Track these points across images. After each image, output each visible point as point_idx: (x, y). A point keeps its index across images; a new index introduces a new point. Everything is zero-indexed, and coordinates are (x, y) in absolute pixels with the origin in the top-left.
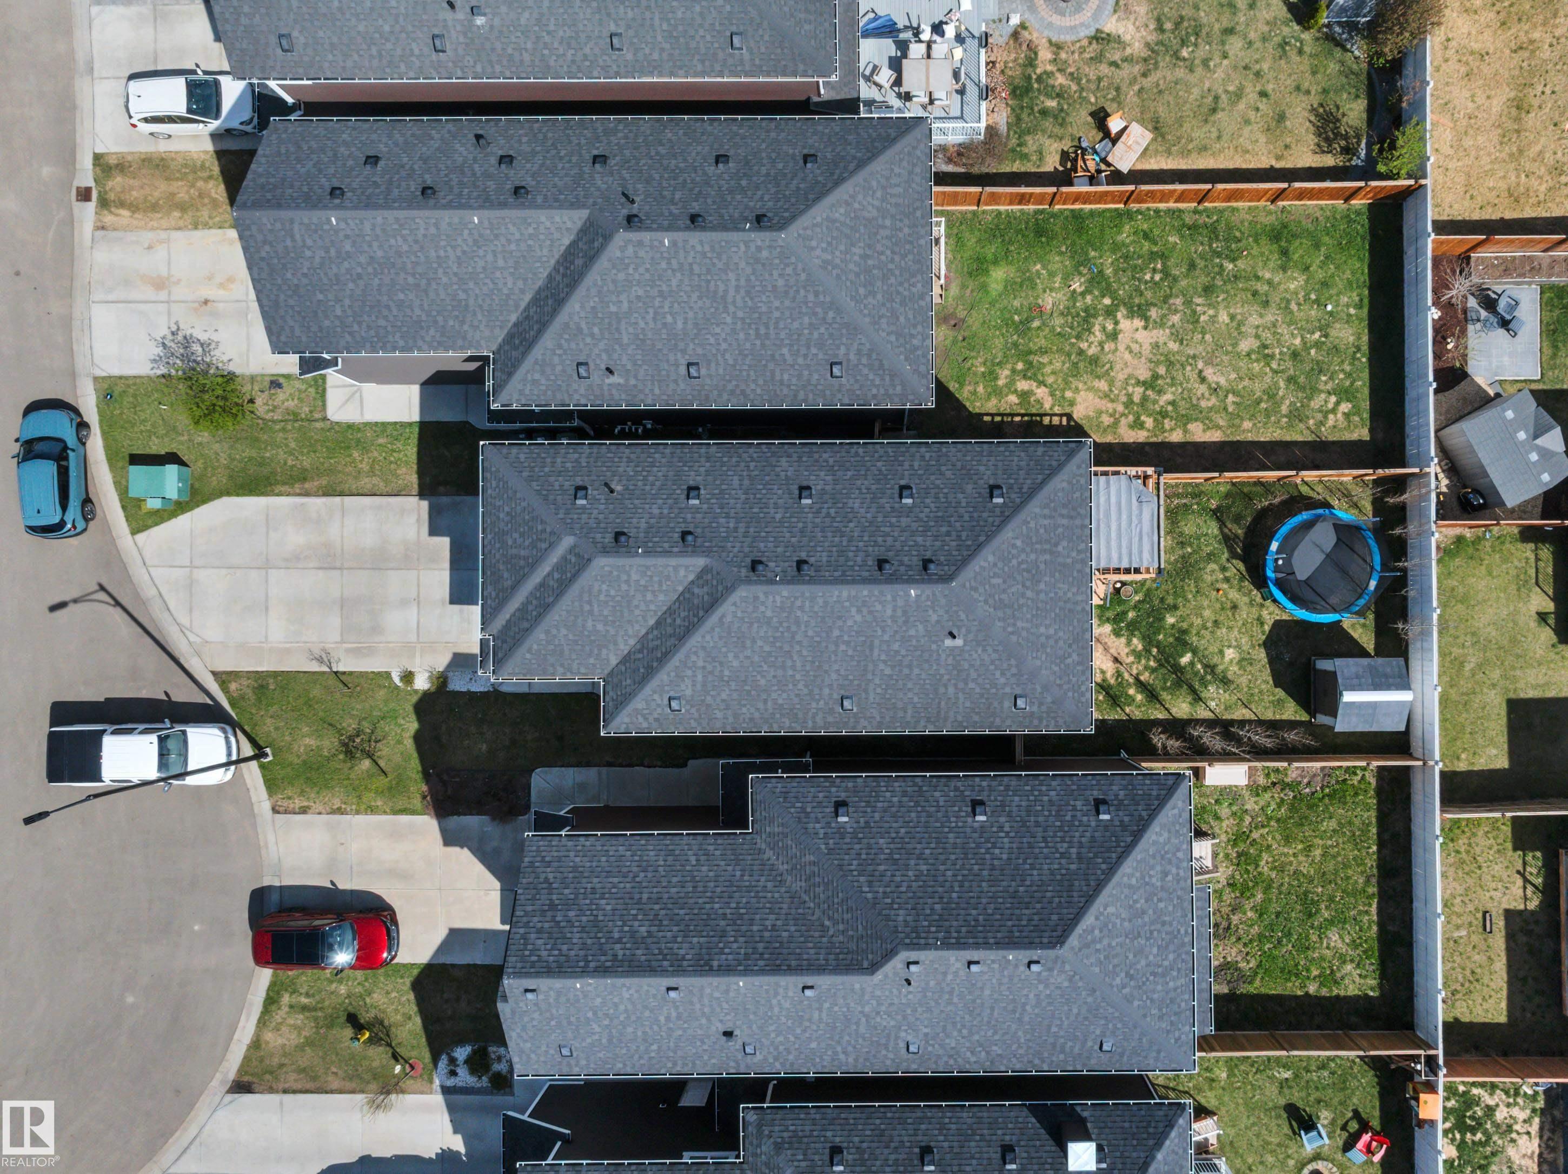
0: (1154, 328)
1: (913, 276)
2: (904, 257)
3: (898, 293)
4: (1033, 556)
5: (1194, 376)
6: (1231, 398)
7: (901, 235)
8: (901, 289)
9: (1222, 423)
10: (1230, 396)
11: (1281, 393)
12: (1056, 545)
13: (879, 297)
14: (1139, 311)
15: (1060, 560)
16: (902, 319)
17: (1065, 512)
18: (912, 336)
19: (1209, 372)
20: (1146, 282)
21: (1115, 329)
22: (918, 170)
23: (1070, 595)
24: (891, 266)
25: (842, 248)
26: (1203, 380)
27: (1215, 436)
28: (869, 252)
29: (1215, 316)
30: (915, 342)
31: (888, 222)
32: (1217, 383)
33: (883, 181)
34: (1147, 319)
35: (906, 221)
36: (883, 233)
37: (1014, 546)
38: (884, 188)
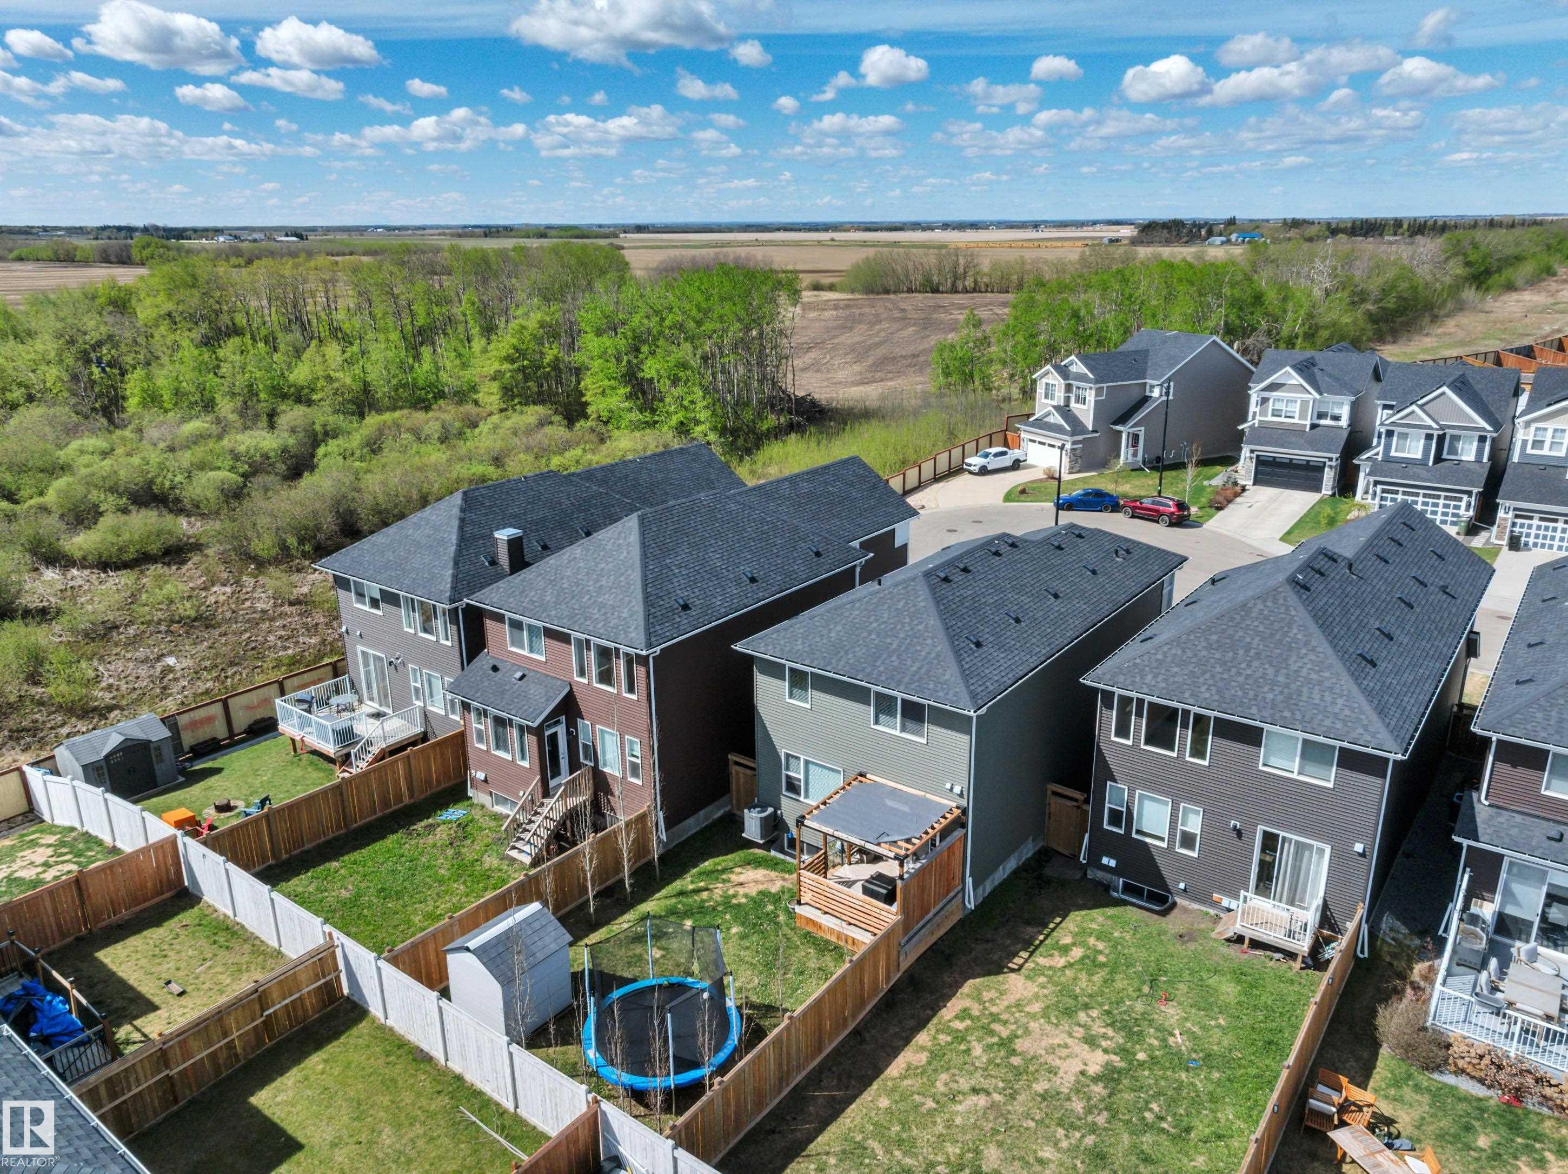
0: (1077, 1082)
1: (1219, 692)
2: (1241, 687)
3: (1204, 673)
4: (902, 635)
5: (986, 1084)
6: (930, 1104)
7: (1266, 689)
8: (1207, 676)
9: (907, 1082)
10: (934, 1105)
11: (897, 1153)
12: (899, 657)
13: (1204, 653)
14: (1109, 1076)
15: (885, 656)
16: (1175, 669)
17: (923, 671)
18: (1155, 677)
19: (982, 1101)
20: (1147, 1102)
21: (1099, 1046)
22: (1339, 725)
23: (850, 656)
24: (1234, 671)
25: (1261, 629)
26: (975, 1091)
27: (895, 1069)
28: (1252, 653)
29: (1056, 1144)
30: (1149, 677)
31: (1281, 679)
32: (960, 1102)
33: (1327, 684)
34: (1096, 1079)
35: (1280, 698)
36: (1270, 671)
37: (921, 623)
38: (1320, 683)
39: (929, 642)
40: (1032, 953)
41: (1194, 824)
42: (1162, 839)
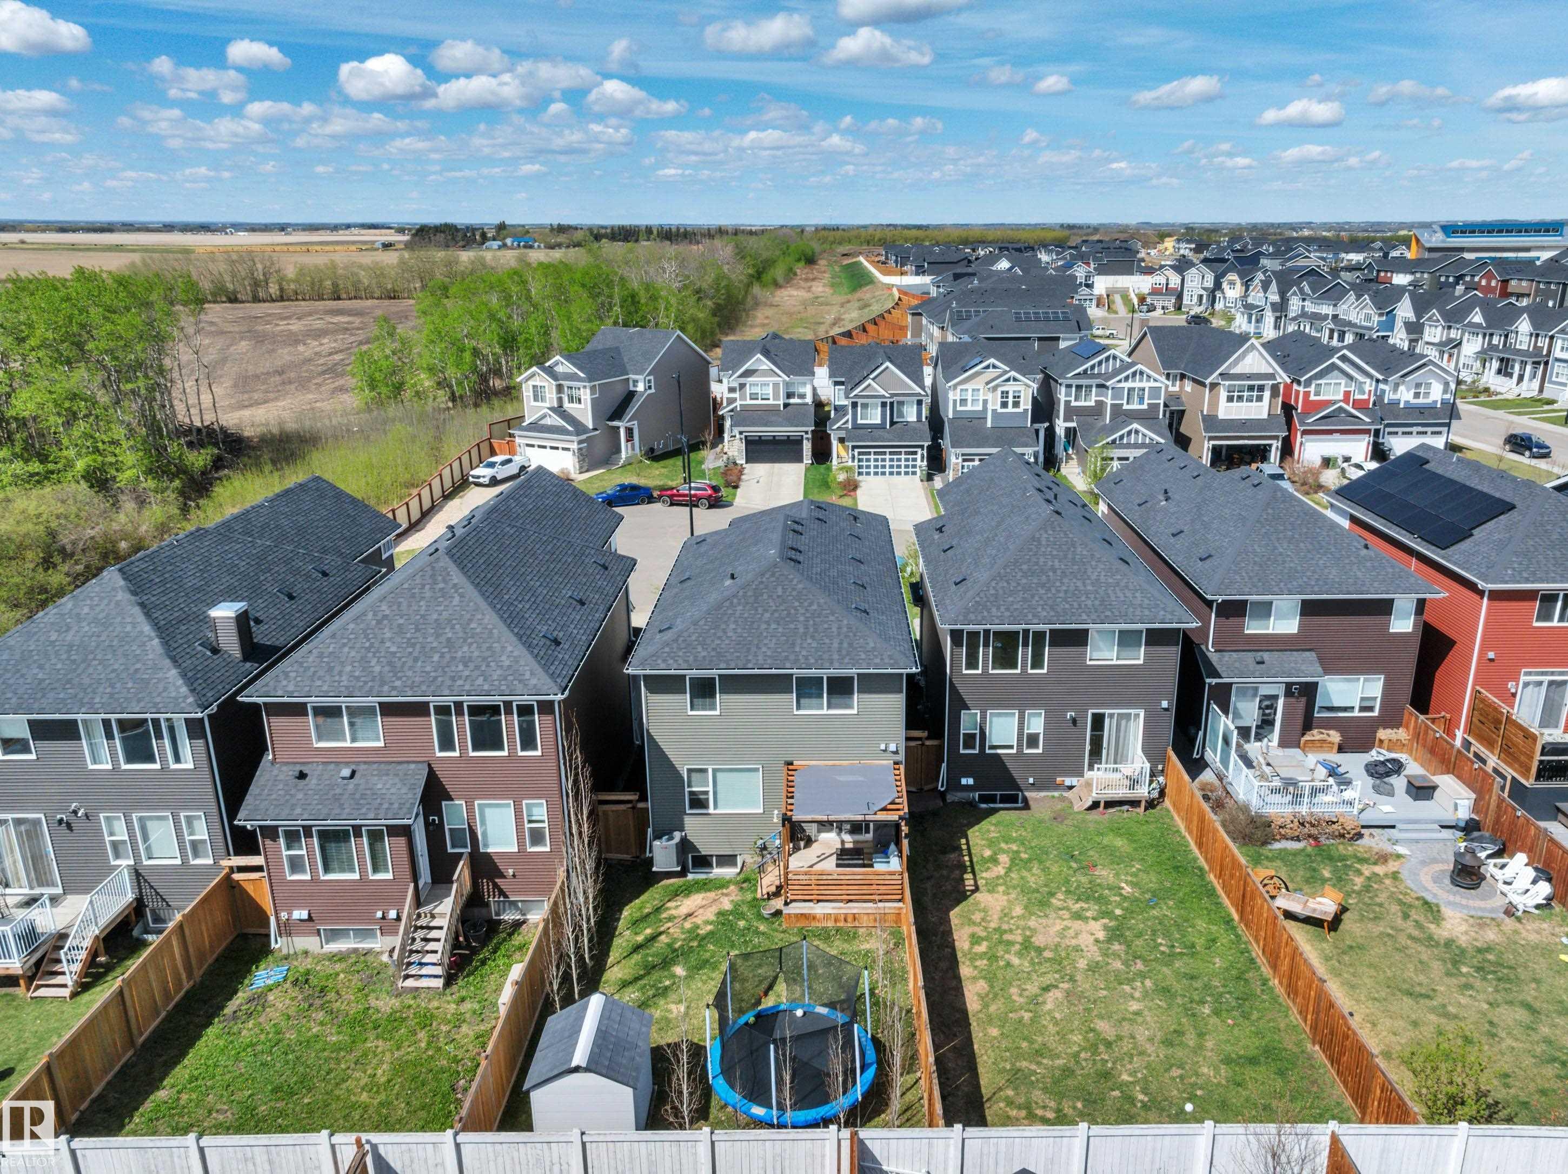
0: (1100, 949)
1: (1052, 608)
2: (1065, 600)
3: (1033, 596)
4: (802, 619)
5: (1048, 979)
6: (1027, 1016)
7: (1083, 598)
8: (1037, 598)
9: (992, 1008)
10: (1031, 1015)
11: (1045, 1061)
12: (813, 637)
13: (1024, 581)
14: (1115, 934)
15: (799, 641)
16: (1011, 599)
17: (845, 645)
18: (998, 608)
19: (1055, 995)
20: (1154, 940)
21: (1087, 918)
22: (1147, 612)
23: (764, 649)
24: (1053, 590)
25: (1055, 553)
26: (1046, 989)
27: (972, 1003)
28: (1059, 572)
29: (1133, 997)
30: (994, 610)
31: (1089, 588)
32: (1044, 1003)
33: (1123, 584)
34: (1109, 940)
35: (1097, 603)
36: (1079, 584)
37: (811, 604)
38: (1118, 584)
39: (831, 618)
40: (973, 872)
41: (1037, 724)
42: (1011, 747)
